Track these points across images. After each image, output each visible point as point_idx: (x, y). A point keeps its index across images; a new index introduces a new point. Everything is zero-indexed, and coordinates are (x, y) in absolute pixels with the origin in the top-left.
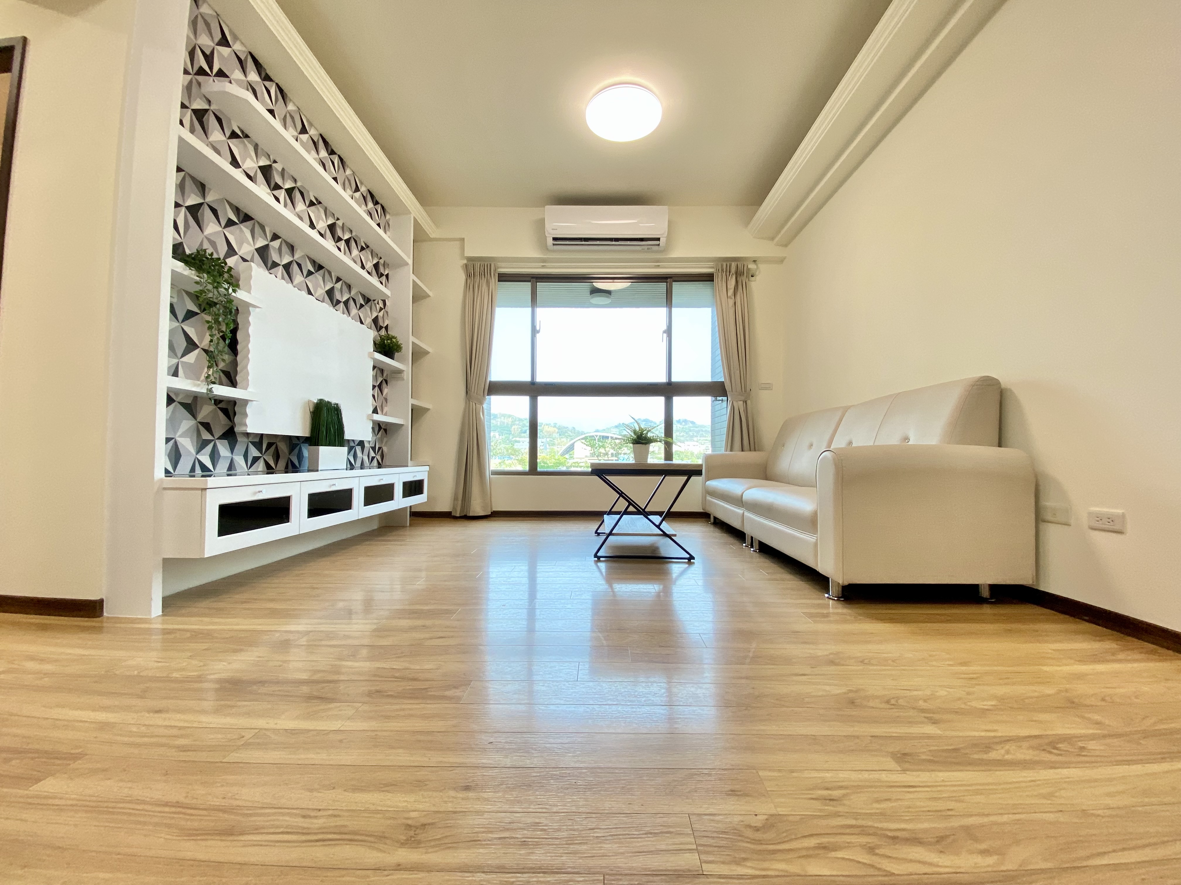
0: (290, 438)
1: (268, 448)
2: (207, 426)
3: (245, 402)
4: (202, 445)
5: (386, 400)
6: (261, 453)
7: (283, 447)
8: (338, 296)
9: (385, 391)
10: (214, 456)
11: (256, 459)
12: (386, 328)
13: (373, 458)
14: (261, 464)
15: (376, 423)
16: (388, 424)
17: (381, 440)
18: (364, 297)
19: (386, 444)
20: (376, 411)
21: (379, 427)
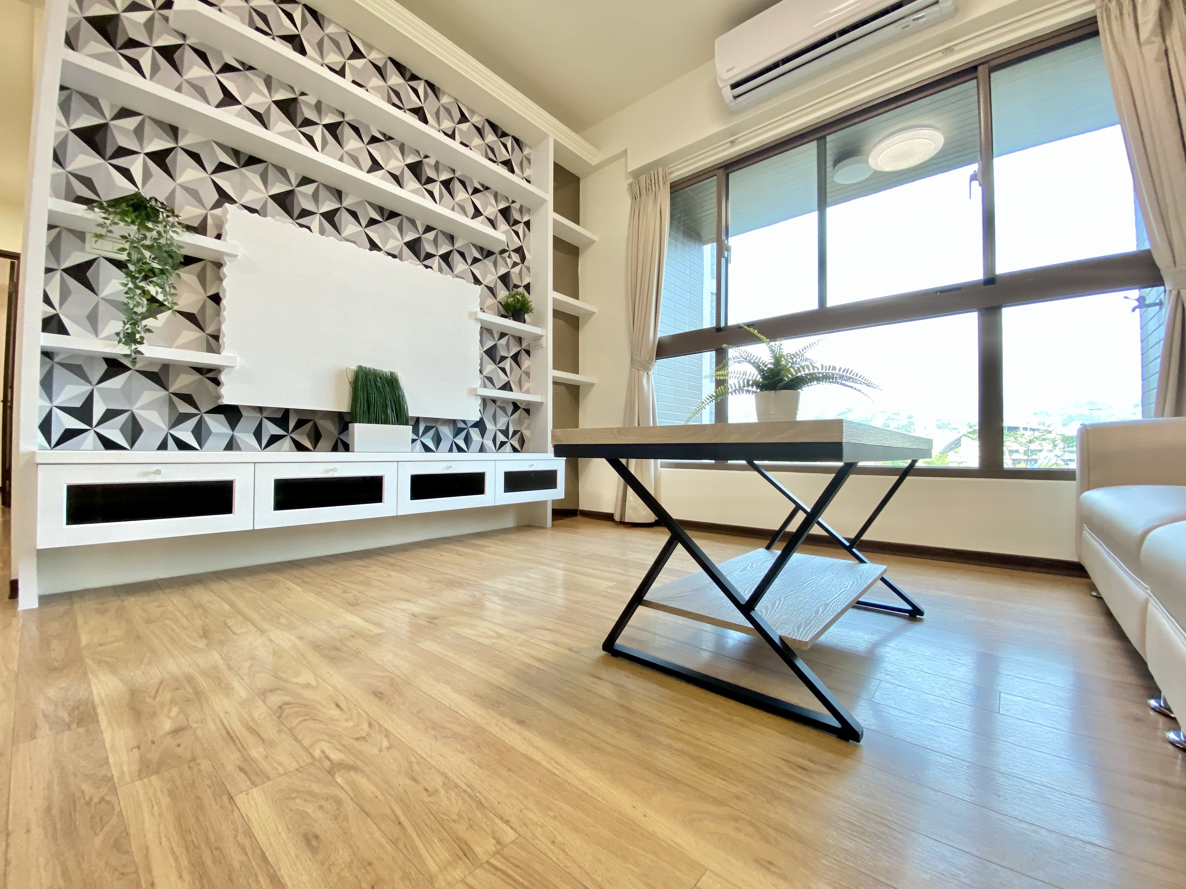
2: (188, 399)
5: (528, 374)
7: (328, 427)
8: (429, 248)
9: (526, 362)
10: (199, 432)
11: (276, 438)
12: (527, 287)
13: (503, 444)
14: (287, 442)
15: (505, 401)
16: (529, 403)
17: (520, 421)
18: (481, 249)
19: (528, 427)
20: (506, 387)
21: (516, 406)
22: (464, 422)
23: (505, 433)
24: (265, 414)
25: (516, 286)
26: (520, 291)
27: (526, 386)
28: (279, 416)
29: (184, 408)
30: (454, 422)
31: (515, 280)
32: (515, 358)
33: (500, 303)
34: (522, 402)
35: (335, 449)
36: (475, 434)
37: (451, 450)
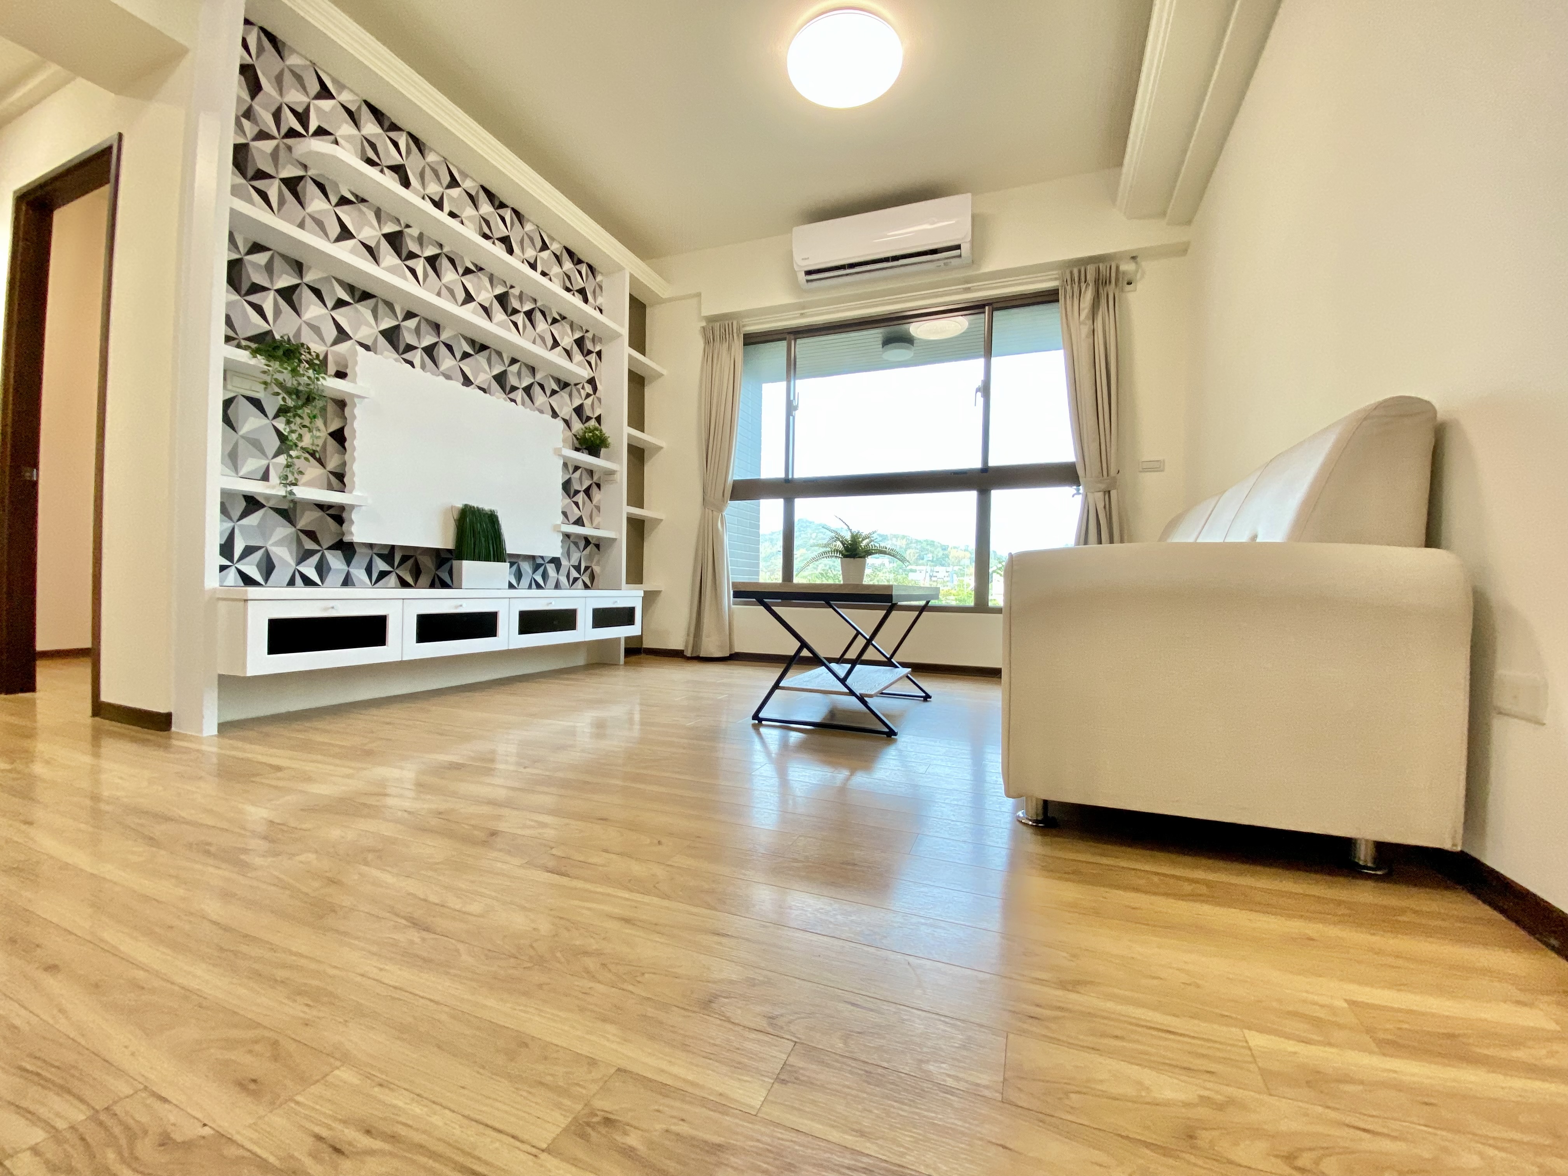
0: (437, 551)
1: (401, 562)
2: (311, 535)
3: (352, 507)
4: (304, 556)
5: (598, 508)
6: (392, 566)
7: (427, 563)
8: (513, 380)
9: (597, 495)
10: (322, 568)
11: (384, 574)
12: (599, 419)
13: (576, 579)
14: (392, 579)
15: (578, 536)
16: (599, 538)
17: (590, 557)
18: (558, 381)
19: (598, 563)
20: (579, 522)
21: (587, 541)
22: (542, 557)
23: (577, 568)
24: (375, 551)
25: (589, 419)
26: (592, 423)
27: (597, 520)
28: (386, 552)
30: (533, 558)
31: (588, 412)
32: (587, 492)
33: (575, 436)
34: (593, 537)
35: (432, 586)
36: (551, 569)
37: (530, 587)
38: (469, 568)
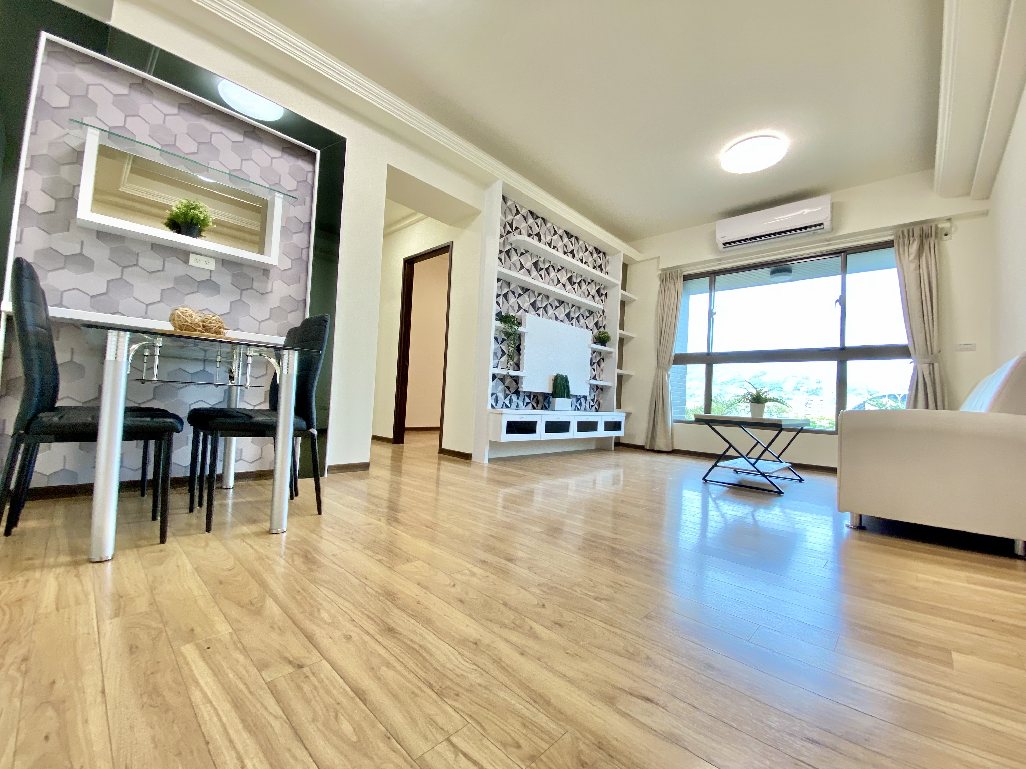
0: (544, 394)
1: (533, 399)
2: (508, 388)
3: (522, 377)
4: (506, 396)
5: (602, 370)
6: (530, 400)
7: (541, 398)
8: (572, 315)
9: (602, 365)
10: (511, 401)
11: (528, 403)
12: (604, 327)
13: (592, 406)
14: (531, 406)
15: (594, 385)
16: (602, 386)
17: (598, 395)
18: (589, 311)
19: (601, 398)
20: (595, 378)
21: (597, 387)
22: (580, 396)
23: (593, 400)
24: (526, 394)
25: (600, 327)
26: (602, 330)
27: (602, 376)
29: (508, 392)
30: (577, 396)
31: (600, 324)
32: (598, 363)
33: (595, 336)
34: (600, 385)
35: (542, 409)
36: (583, 402)
37: (575, 410)
38: (559, 402)
